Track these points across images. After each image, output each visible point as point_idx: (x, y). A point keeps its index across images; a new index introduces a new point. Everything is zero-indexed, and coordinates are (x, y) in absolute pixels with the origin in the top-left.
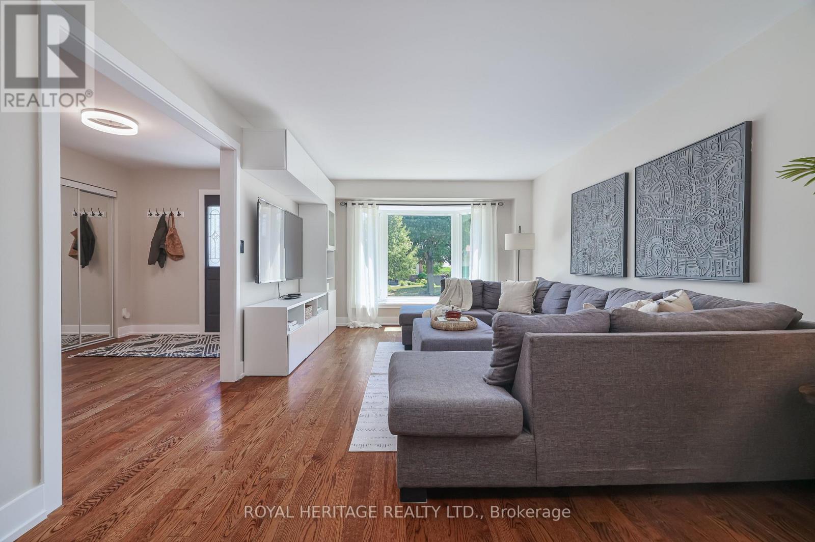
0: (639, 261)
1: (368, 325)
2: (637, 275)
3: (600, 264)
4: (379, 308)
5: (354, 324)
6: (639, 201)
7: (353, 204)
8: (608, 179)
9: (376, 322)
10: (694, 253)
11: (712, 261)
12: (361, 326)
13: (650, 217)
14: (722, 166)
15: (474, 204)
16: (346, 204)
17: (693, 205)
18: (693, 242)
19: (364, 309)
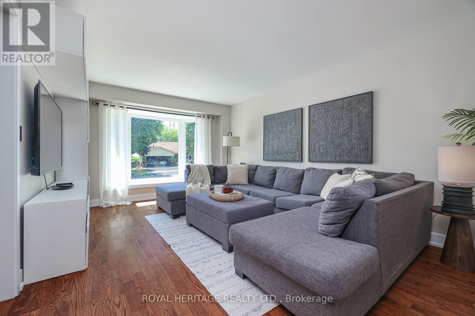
0: (312, 154)
1: (120, 204)
2: (310, 161)
3: (286, 155)
4: (129, 189)
5: (107, 204)
6: (311, 123)
7: (104, 105)
8: (290, 110)
9: (126, 200)
10: (345, 150)
11: (355, 154)
12: (114, 205)
13: (318, 132)
14: (360, 110)
15: (198, 116)
16: (98, 104)
17: (344, 127)
18: (344, 144)
19: (115, 191)
